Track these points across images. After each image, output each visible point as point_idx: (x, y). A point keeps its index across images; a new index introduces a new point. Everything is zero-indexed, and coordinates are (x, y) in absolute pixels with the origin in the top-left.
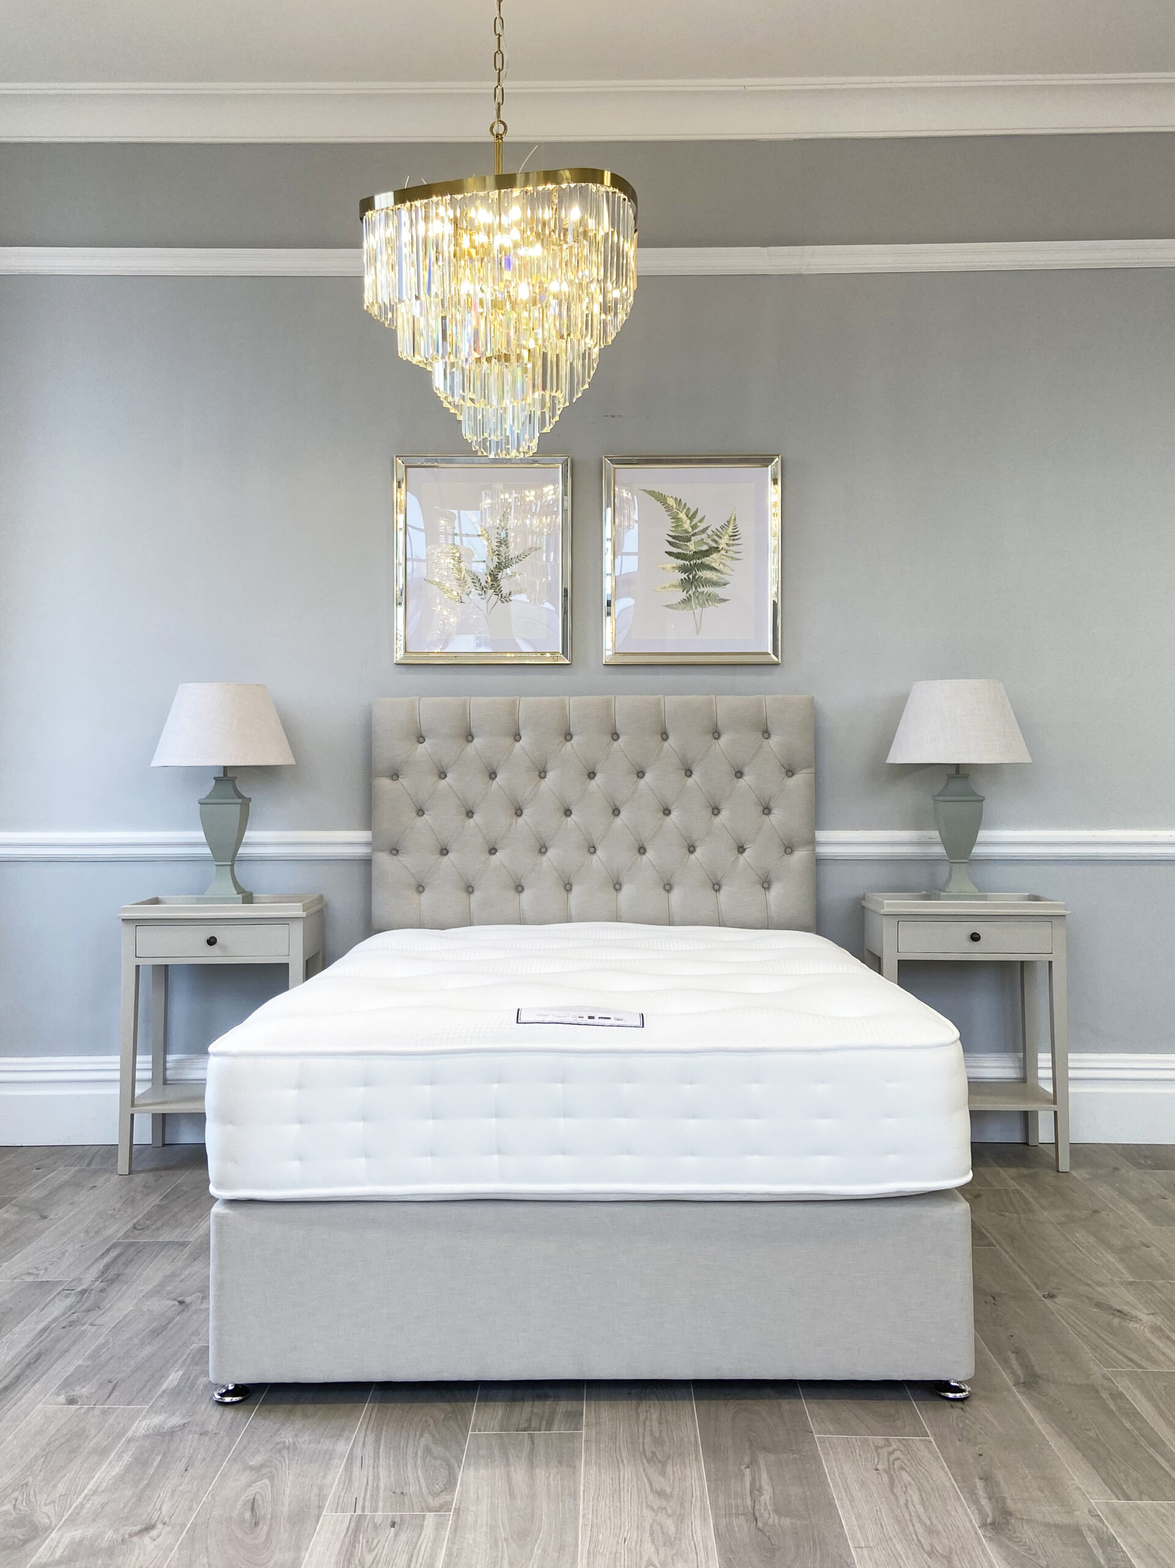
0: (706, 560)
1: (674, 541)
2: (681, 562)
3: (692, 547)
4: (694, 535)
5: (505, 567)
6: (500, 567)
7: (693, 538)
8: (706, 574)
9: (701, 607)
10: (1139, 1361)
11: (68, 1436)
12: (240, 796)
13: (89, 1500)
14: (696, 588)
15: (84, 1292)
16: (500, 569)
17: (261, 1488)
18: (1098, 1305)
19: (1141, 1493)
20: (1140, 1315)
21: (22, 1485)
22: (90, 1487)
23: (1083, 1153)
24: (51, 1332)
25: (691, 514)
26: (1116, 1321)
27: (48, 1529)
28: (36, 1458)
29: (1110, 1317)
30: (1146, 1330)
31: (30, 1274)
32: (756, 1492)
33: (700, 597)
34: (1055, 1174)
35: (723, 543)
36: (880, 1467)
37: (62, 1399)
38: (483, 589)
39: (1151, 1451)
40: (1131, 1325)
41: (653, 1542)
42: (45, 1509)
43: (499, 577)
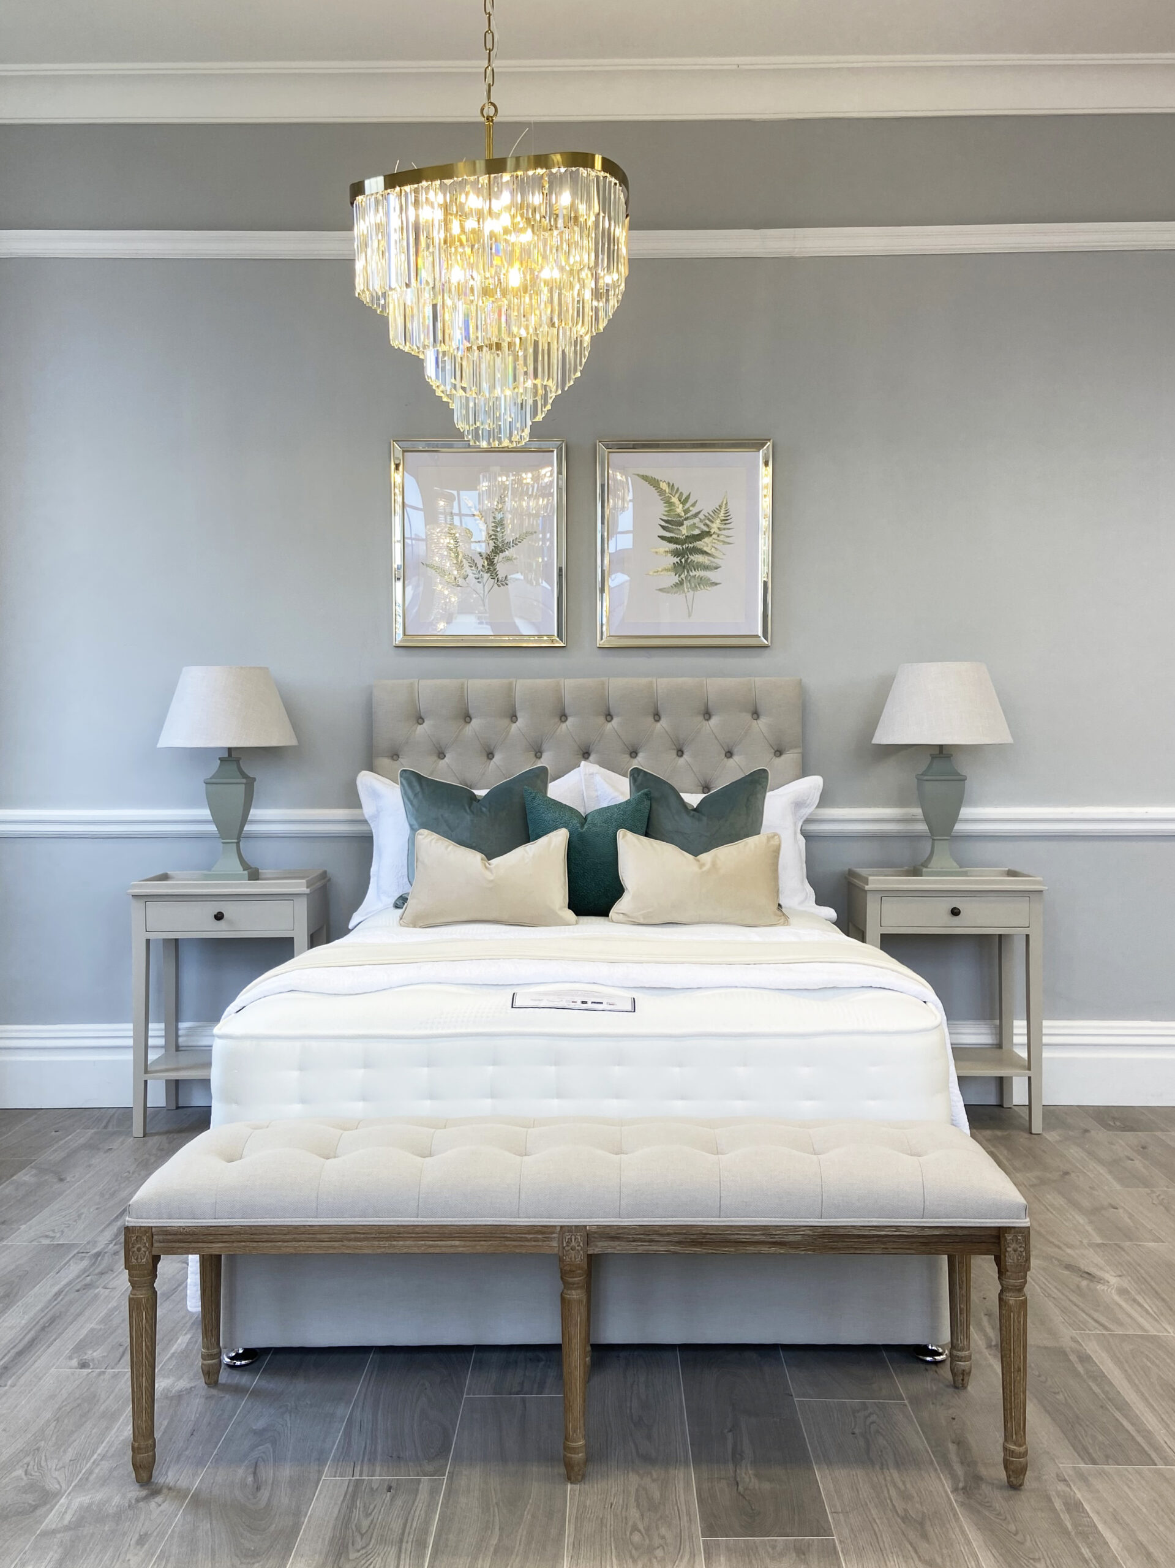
0: (699, 544)
1: (666, 525)
2: (673, 546)
3: (684, 531)
4: (686, 519)
5: (502, 551)
6: (497, 550)
7: (685, 522)
8: (698, 558)
9: (693, 590)
10: (1106, 1324)
11: (79, 1401)
12: (244, 775)
13: (98, 1465)
14: (688, 572)
15: (98, 1255)
16: (497, 553)
17: (264, 1453)
18: (1068, 1267)
19: (1107, 1457)
20: (1107, 1276)
21: (34, 1450)
22: (99, 1451)
23: (1056, 1115)
24: (66, 1295)
25: (684, 498)
26: (1084, 1283)
27: (57, 1495)
28: (48, 1421)
29: (1080, 1279)
30: (1113, 1291)
31: (47, 1236)
32: (738, 1456)
33: (692, 580)
34: (1026, 1135)
35: (714, 527)
36: (857, 1431)
37: (75, 1362)
38: (479, 572)
39: (1118, 1415)
40: (1099, 1287)
41: (638, 1506)
42: (56, 1474)
43: (495, 562)
